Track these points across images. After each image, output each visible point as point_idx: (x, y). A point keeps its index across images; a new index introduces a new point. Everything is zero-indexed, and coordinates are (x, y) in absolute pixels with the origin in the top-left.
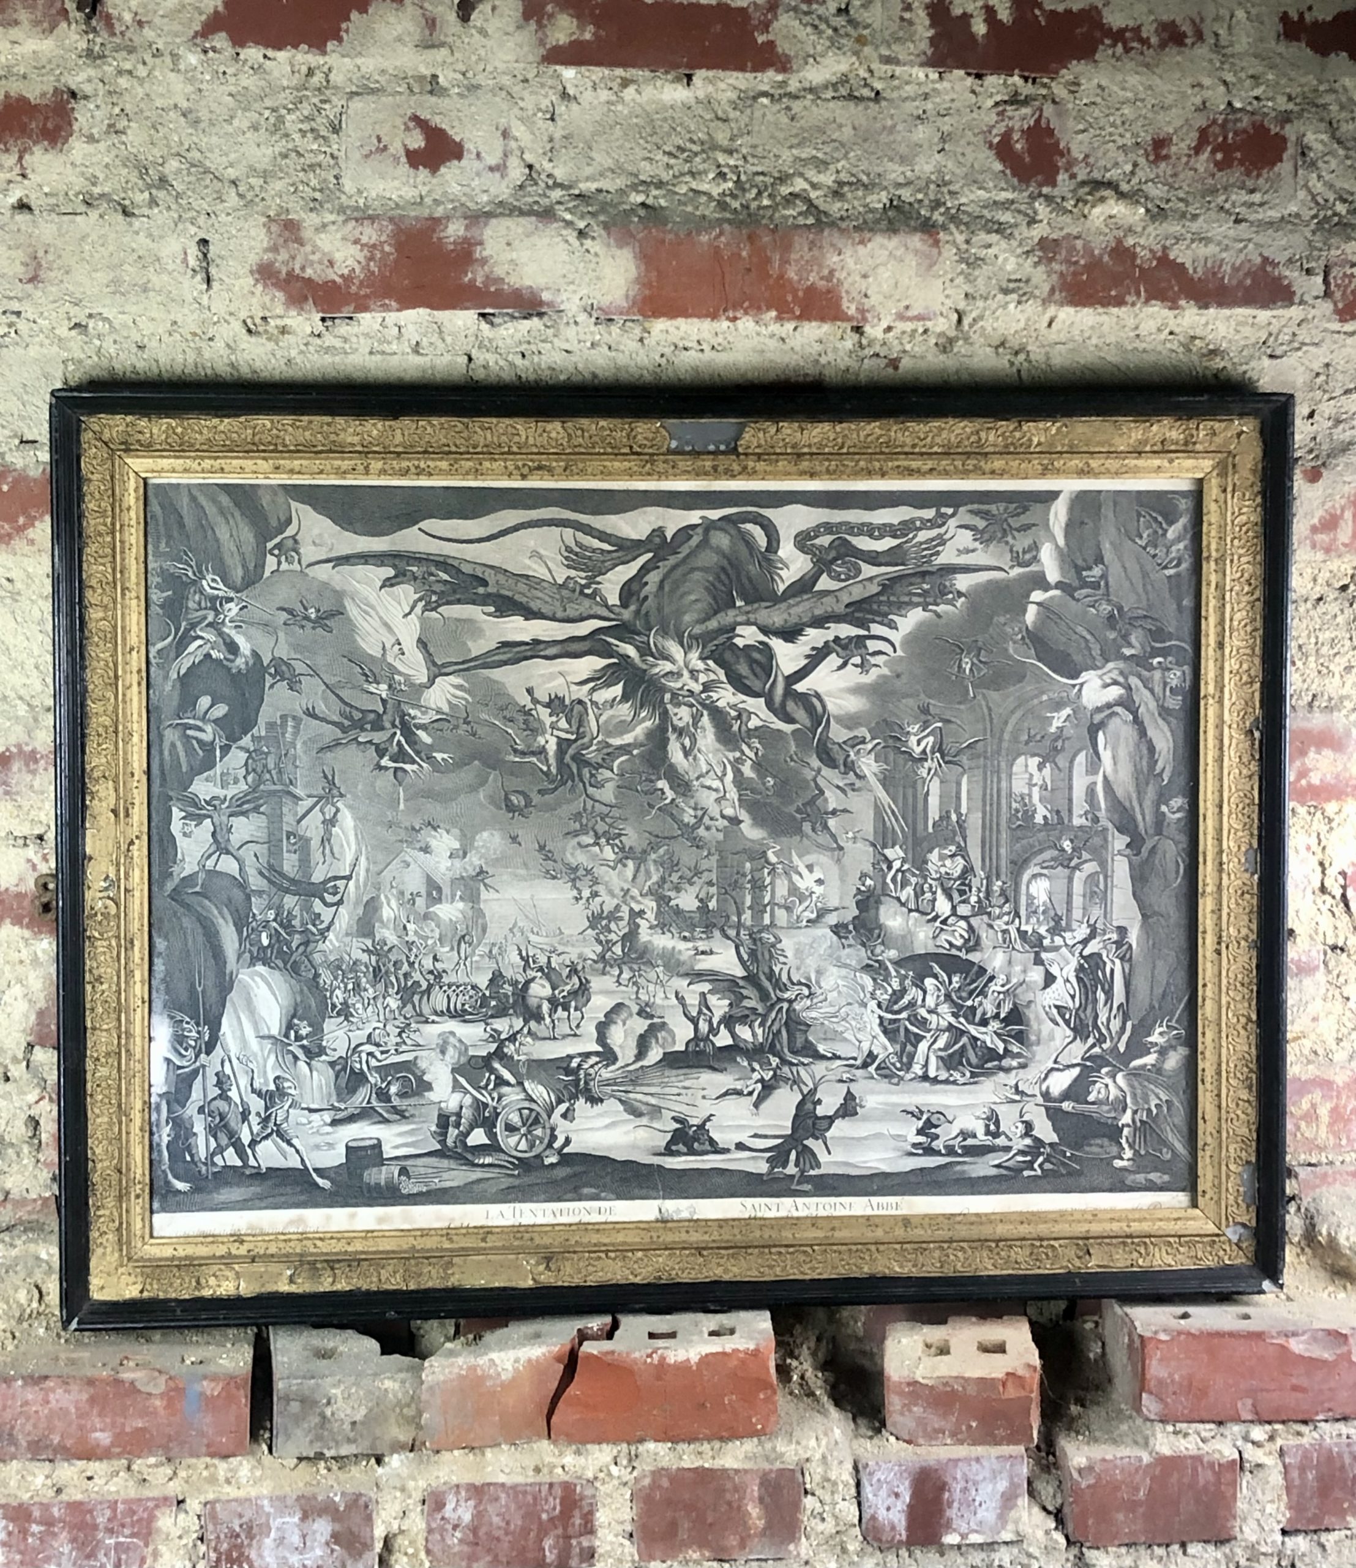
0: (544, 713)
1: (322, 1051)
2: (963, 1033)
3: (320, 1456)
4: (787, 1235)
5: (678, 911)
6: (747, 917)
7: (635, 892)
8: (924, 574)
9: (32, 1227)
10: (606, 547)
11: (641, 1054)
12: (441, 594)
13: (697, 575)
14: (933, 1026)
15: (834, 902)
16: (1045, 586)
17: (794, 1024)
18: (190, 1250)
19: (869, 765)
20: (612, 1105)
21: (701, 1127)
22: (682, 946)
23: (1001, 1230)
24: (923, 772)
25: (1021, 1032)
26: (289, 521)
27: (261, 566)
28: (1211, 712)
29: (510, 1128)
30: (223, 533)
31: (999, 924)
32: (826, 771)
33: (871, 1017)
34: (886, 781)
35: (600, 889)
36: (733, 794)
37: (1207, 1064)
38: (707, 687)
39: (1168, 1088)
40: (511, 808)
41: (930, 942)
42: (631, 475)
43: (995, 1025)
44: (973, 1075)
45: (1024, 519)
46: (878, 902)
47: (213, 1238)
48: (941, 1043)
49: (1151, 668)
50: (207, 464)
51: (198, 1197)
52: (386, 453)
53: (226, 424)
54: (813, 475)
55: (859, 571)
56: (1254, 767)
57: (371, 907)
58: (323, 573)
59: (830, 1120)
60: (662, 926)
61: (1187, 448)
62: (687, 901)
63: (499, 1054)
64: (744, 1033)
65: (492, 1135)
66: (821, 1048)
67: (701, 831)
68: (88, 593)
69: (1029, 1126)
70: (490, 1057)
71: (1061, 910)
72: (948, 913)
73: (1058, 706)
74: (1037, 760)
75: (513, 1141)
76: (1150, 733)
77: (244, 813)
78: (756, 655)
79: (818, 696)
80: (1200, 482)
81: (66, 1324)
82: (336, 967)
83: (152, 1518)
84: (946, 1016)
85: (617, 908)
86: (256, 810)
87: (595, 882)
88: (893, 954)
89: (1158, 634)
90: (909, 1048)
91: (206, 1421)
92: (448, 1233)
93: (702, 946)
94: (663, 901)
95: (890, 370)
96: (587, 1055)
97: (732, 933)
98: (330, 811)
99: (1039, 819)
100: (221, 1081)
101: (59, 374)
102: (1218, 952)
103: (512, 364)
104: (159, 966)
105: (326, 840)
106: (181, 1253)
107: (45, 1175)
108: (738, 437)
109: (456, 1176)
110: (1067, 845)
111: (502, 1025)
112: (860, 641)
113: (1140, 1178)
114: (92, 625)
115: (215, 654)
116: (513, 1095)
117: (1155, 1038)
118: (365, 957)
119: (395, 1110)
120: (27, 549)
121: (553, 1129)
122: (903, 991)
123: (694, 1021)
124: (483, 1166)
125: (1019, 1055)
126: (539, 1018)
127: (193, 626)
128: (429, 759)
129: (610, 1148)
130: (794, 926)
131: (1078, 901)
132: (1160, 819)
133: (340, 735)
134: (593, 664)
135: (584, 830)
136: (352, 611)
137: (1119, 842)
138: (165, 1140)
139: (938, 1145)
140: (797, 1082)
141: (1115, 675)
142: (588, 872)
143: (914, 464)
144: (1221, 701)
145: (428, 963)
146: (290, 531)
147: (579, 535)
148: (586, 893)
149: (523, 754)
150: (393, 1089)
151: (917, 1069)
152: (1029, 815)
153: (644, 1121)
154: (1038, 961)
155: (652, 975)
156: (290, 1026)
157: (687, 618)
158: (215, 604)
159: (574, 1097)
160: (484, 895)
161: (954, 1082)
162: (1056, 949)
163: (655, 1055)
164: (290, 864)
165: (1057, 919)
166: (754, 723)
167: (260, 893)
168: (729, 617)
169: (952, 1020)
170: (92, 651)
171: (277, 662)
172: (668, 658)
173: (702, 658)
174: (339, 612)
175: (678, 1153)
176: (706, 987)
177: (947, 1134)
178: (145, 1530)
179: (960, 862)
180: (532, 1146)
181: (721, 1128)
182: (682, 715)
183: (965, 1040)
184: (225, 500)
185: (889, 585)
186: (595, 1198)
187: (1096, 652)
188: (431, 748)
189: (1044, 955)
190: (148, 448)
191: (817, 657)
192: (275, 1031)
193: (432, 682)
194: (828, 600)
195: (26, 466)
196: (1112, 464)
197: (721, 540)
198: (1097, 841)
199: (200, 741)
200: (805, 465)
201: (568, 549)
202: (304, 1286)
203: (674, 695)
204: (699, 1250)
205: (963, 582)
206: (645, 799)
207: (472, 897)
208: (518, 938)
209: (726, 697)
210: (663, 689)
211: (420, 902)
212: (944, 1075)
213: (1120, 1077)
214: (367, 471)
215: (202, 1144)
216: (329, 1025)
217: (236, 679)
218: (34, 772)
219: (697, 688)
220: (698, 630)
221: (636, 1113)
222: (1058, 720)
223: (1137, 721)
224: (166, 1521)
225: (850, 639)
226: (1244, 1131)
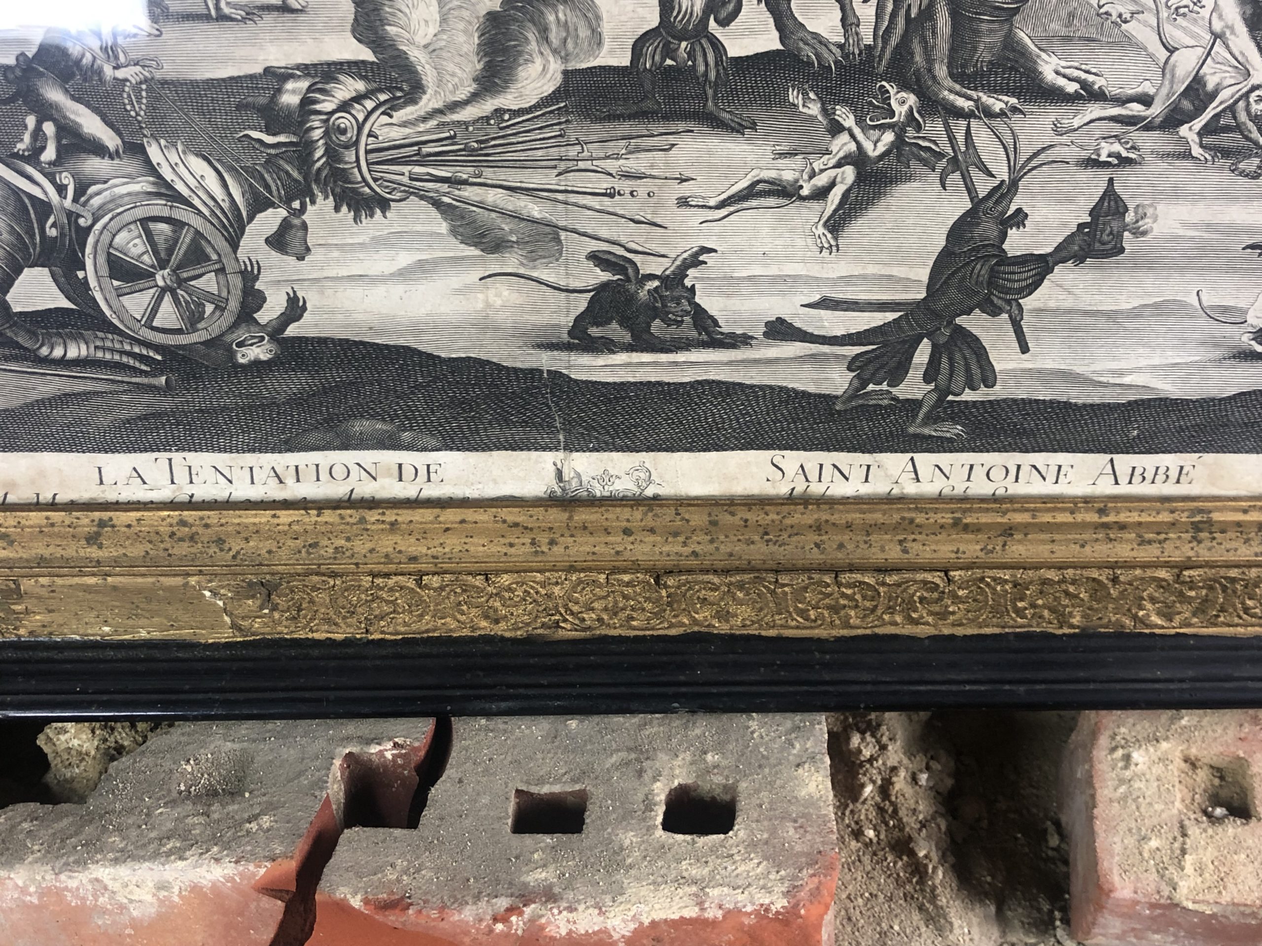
4: (886, 545)
11: (495, 75)
20: (416, 218)
21: (673, 280)
29: (125, 271)
59: (1041, 266)
65: (75, 287)
66: (1051, 68)
75: (136, 303)
96: (326, 72)
121: (249, 276)
124: (63, 362)
153: (512, 262)
159: (299, 193)
163: (537, 77)
175: (608, 346)
181: (730, 284)
186: (385, 442)
221: (487, 241)
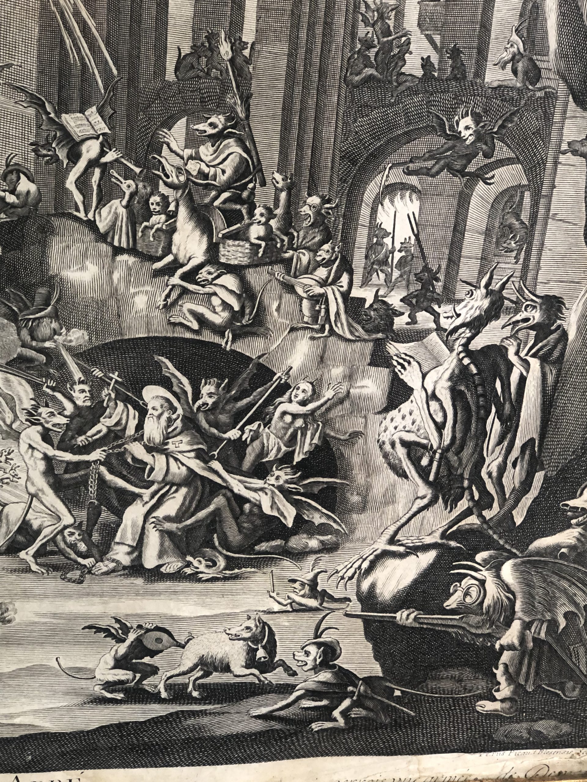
2: (216, 488)
14: (158, 475)
25: (331, 488)
31: (307, 284)
33: (28, 457)
41: (158, 316)
43: (282, 475)
44: (231, 563)
46: (47, 230)
48: (171, 507)
69: (330, 650)
71: (437, 261)
72: (199, 258)
88: (77, 336)
90: (106, 515)
99: (412, 66)
113: (520, 728)
122: (98, 410)
125: (323, 529)
131: (473, 243)
139: (156, 684)
151: (120, 554)
152: (393, 56)
154: (380, 359)
161: (194, 578)
162: (419, 335)
165: (428, 277)
169: (196, 465)
179: (233, 150)
183: (219, 501)
189: (392, 348)
198: (529, 120)
212: (173, 564)
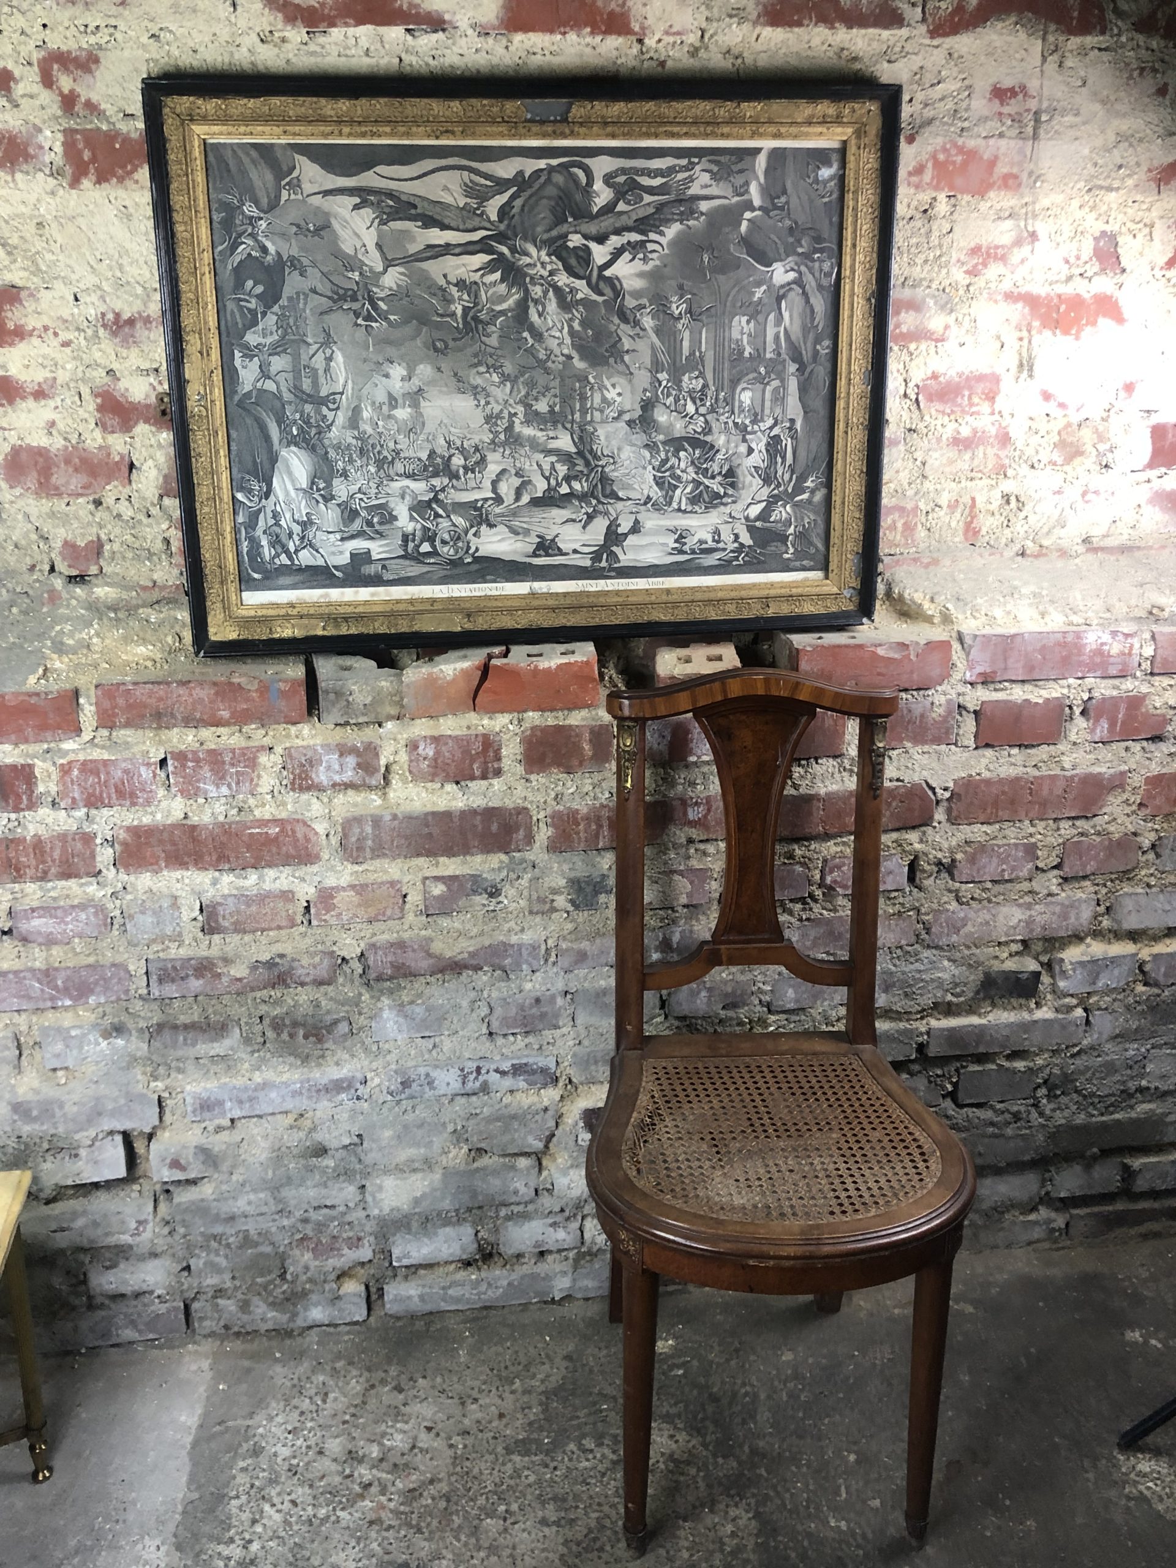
0: (454, 290)
1: (333, 497)
2: (701, 483)
3: (347, 723)
4: (602, 600)
5: (537, 413)
6: (577, 416)
7: (511, 401)
8: (681, 201)
9: (171, 601)
10: (488, 183)
11: (518, 498)
12: (388, 214)
13: (544, 201)
14: (684, 480)
15: (627, 407)
16: (753, 209)
17: (605, 480)
18: (264, 612)
19: (648, 322)
20: (501, 528)
21: (553, 540)
22: (540, 434)
23: (720, 595)
24: (680, 326)
25: (734, 482)
26: (294, 168)
27: (278, 197)
28: (847, 287)
29: (444, 542)
30: (254, 175)
31: (723, 418)
32: (623, 326)
33: (649, 475)
34: (658, 331)
35: (491, 399)
36: (568, 341)
37: (836, 498)
38: (552, 273)
39: (815, 513)
40: (436, 350)
41: (683, 430)
42: (502, 136)
43: (719, 478)
44: (706, 508)
45: (739, 166)
46: (653, 407)
47: (277, 606)
48: (688, 490)
49: (813, 260)
50: (242, 129)
51: (267, 583)
52: (352, 122)
53: (252, 103)
54: (613, 136)
55: (642, 199)
56: (871, 320)
57: (356, 411)
58: (317, 200)
59: (626, 535)
60: (527, 422)
61: (838, 120)
62: (542, 406)
63: (435, 499)
64: (577, 486)
65: (433, 546)
66: (620, 494)
67: (549, 364)
68: (175, 215)
69: (737, 536)
70: (430, 501)
71: (758, 410)
72: (693, 412)
73: (759, 284)
74: (746, 318)
75: (446, 549)
76: (812, 300)
77: (278, 354)
78: (581, 253)
79: (617, 278)
80: (845, 142)
81: (197, 654)
82: (338, 447)
83: (255, 758)
84: (691, 474)
85: (501, 411)
86: (285, 351)
87: (488, 395)
88: (661, 437)
89: (818, 239)
90: (670, 493)
91: (282, 704)
92: (411, 602)
93: (551, 434)
94: (529, 407)
95: (660, 69)
96: (486, 500)
97: (569, 426)
98: (328, 352)
99: (746, 354)
100: (275, 515)
101: (144, 69)
102: (846, 433)
103: (427, 64)
104: (234, 447)
105: (327, 370)
106: (260, 613)
107: (176, 572)
108: (568, 111)
109: (415, 570)
110: (762, 370)
111: (437, 482)
112: (643, 244)
113: (798, 564)
114: (179, 235)
115: (253, 253)
116: (444, 524)
117: (809, 484)
118: (354, 442)
119: (377, 532)
120: (134, 186)
121: (468, 543)
122: (667, 460)
123: (548, 479)
125: (732, 496)
126: (458, 477)
127: (240, 235)
128: (386, 319)
129: (502, 553)
130: (603, 422)
131: (768, 404)
132: (816, 353)
133: (331, 303)
134: (482, 258)
135: (479, 364)
136: (335, 224)
137: (792, 368)
138: (245, 550)
139: (686, 548)
140: (606, 513)
141: (792, 265)
142: (484, 389)
143: (676, 129)
144: (853, 281)
145: (391, 445)
146: (295, 174)
147: (473, 176)
148: (483, 402)
149: (442, 316)
150: (375, 520)
151: (675, 505)
152: (741, 352)
153: (520, 537)
154: (744, 440)
155: (523, 452)
156: (313, 483)
157: (539, 229)
158: (252, 221)
159: (480, 524)
160: (423, 404)
161: (696, 512)
162: (754, 433)
163: (525, 499)
164: (306, 385)
165: (756, 415)
166: (580, 296)
167: (290, 403)
168: (564, 228)
169: (695, 476)
170: (179, 252)
171: (292, 259)
172: (527, 254)
173: (549, 255)
174: (327, 226)
175: (540, 556)
176: (554, 459)
177: (691, 542)
178: (252, 763)
179: (701, 381)
180: (457, 552)
181: (564, 541)
182: (537, 291)
183: (702, 487)
184: (254, 154)
185: (660, 207)
186: (495, 581)
187: (782, 251)
188: (387, 312)
189: (748, 437)
190: (205, 119)
191: (617, 254)
192: (304, 486)
193: (385, 271)
194: (624, 217)
195: (129, 132)
196: (793, 130)
197: (558, 178)
198: (780, 367)
199: (249, 310)
200: (609, 129)
201: (466, 185)
202: (331, 632)
203: (532, 278)
204: (553, 610)
205: (704, 206)
206: (516, 344)
207: (415, 405)
208: (444, 430)
209: (563, 279)
210: (526, 275)
211: (385, 408)
212: (689, 508)
213: (788, 507)
214: (341, 134)
215: (267, 552)
216: (336, 482)
217: (268, 269)
218: (150, 329)
219: (545, 274)
220: (545, 236)
221: (516, 533)
222: (759, 292)
223: (805, 294)
224: (263, 759)
225: (637, 242)
226: (856, 535)
